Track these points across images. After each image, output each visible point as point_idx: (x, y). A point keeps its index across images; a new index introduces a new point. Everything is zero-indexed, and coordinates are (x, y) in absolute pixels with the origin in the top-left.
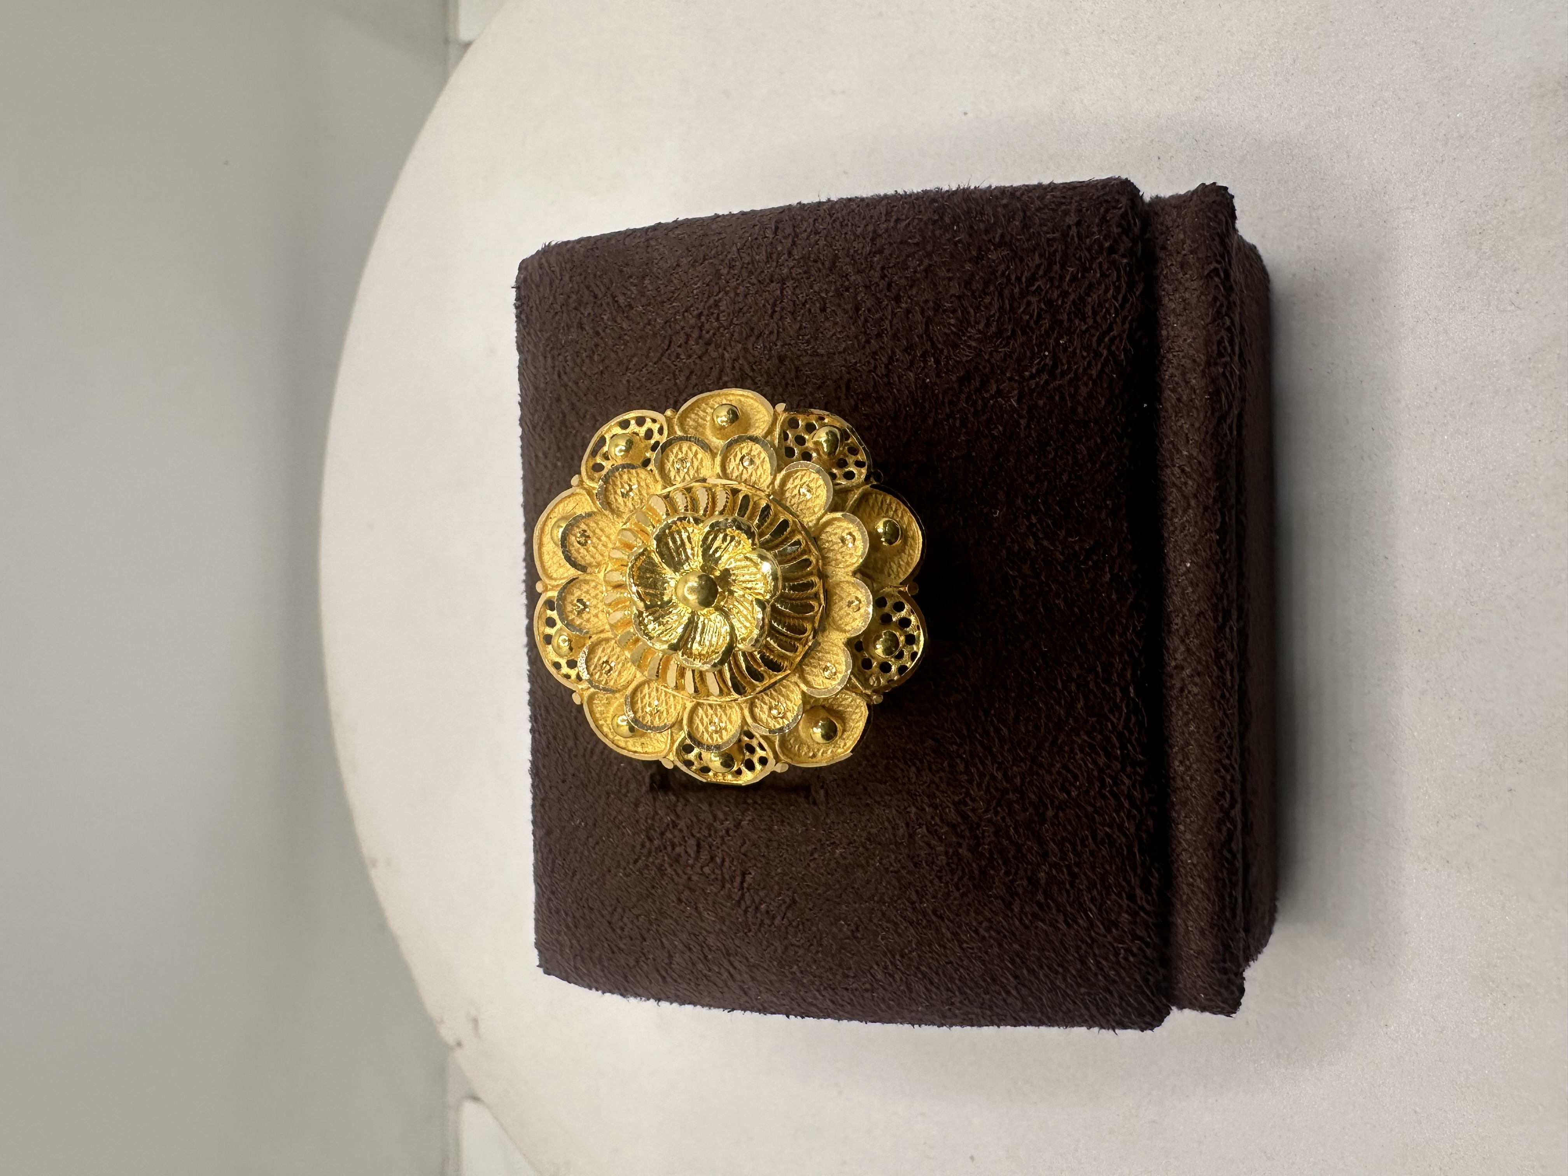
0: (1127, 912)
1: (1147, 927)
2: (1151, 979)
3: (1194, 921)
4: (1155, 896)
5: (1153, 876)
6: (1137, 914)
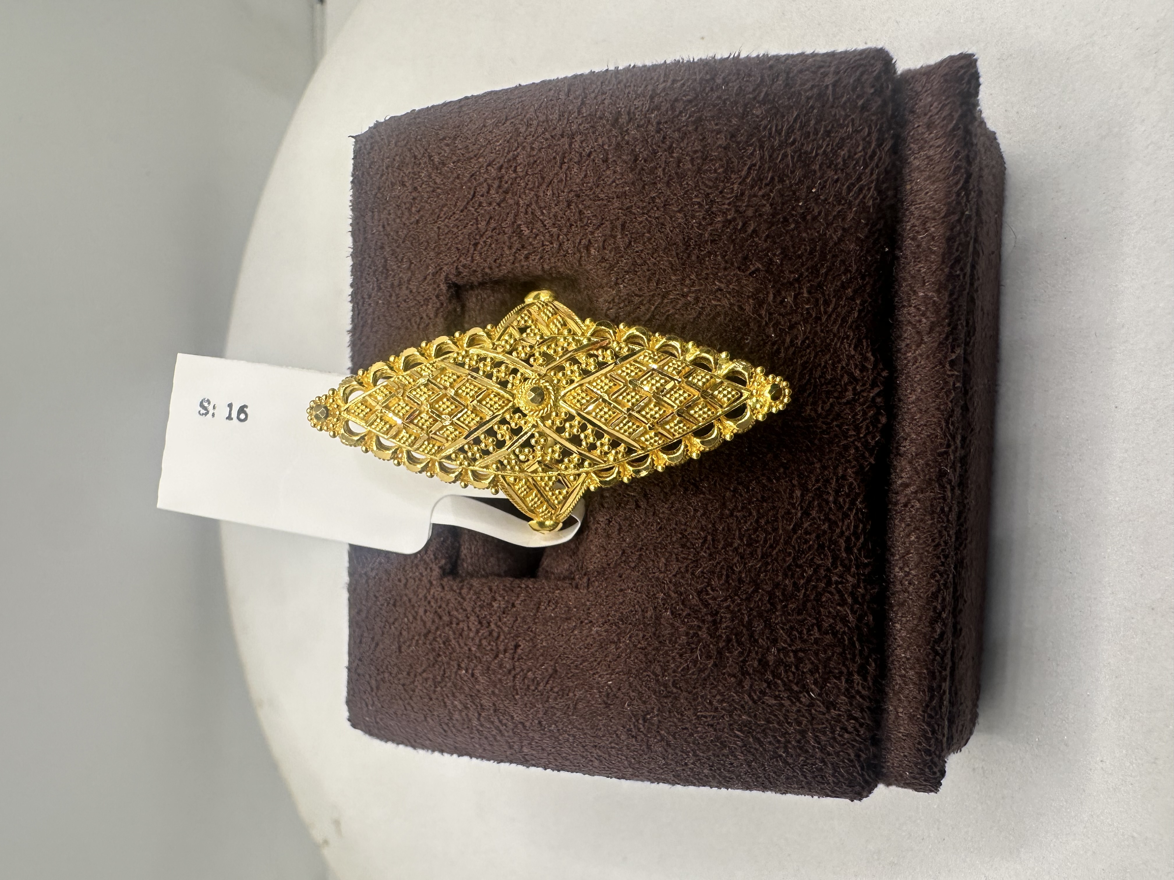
0: (846, 696)
1: (862, 710)
2: (864, 756)
3: (904, 708)
4: (870, 684)
5: (870, 665)
6: (853, 697)
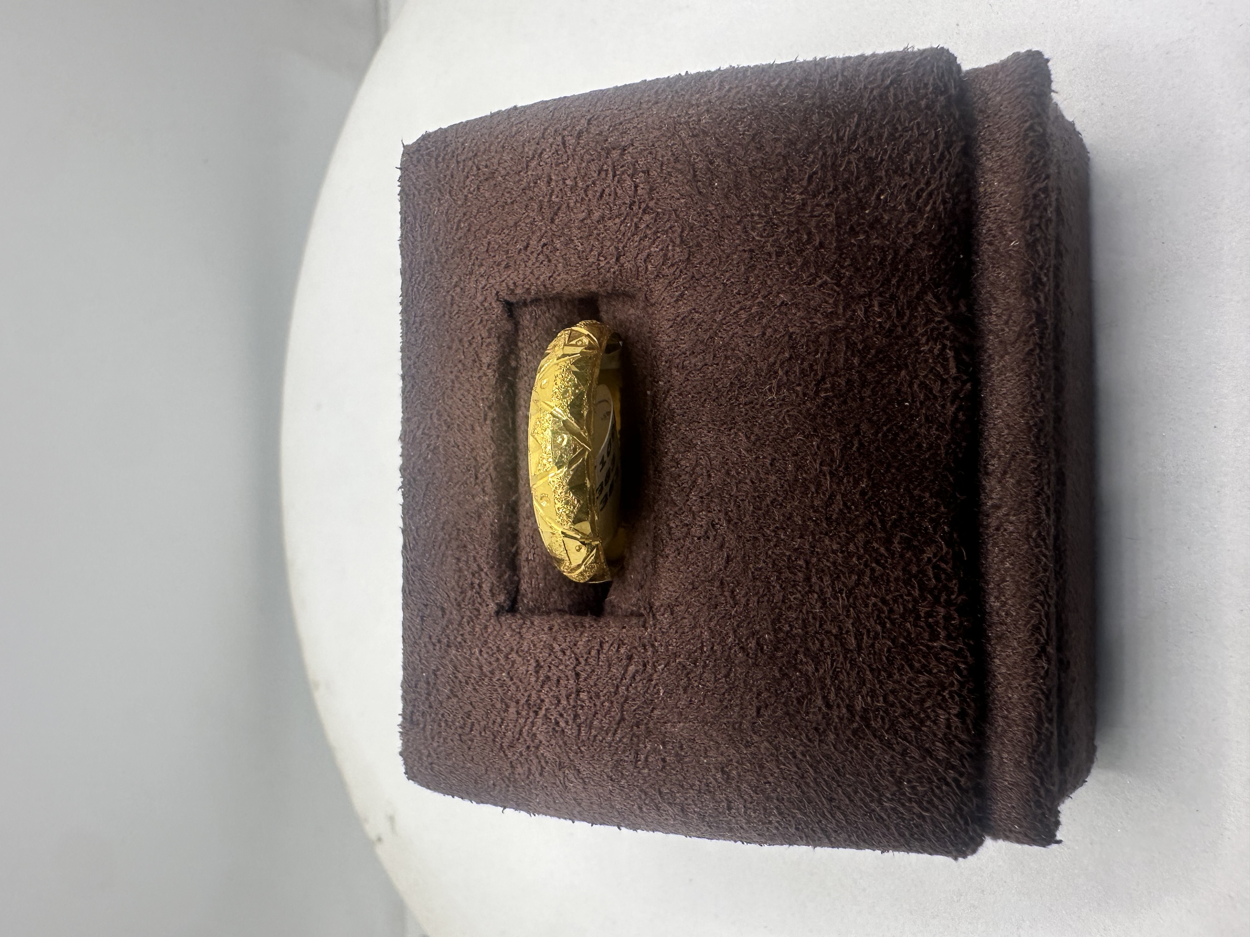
0: (943, 742)
1: (962, 757)
2: (966, 809)
4: (971, 728)
5: (969, 707)
6: (952, 743)
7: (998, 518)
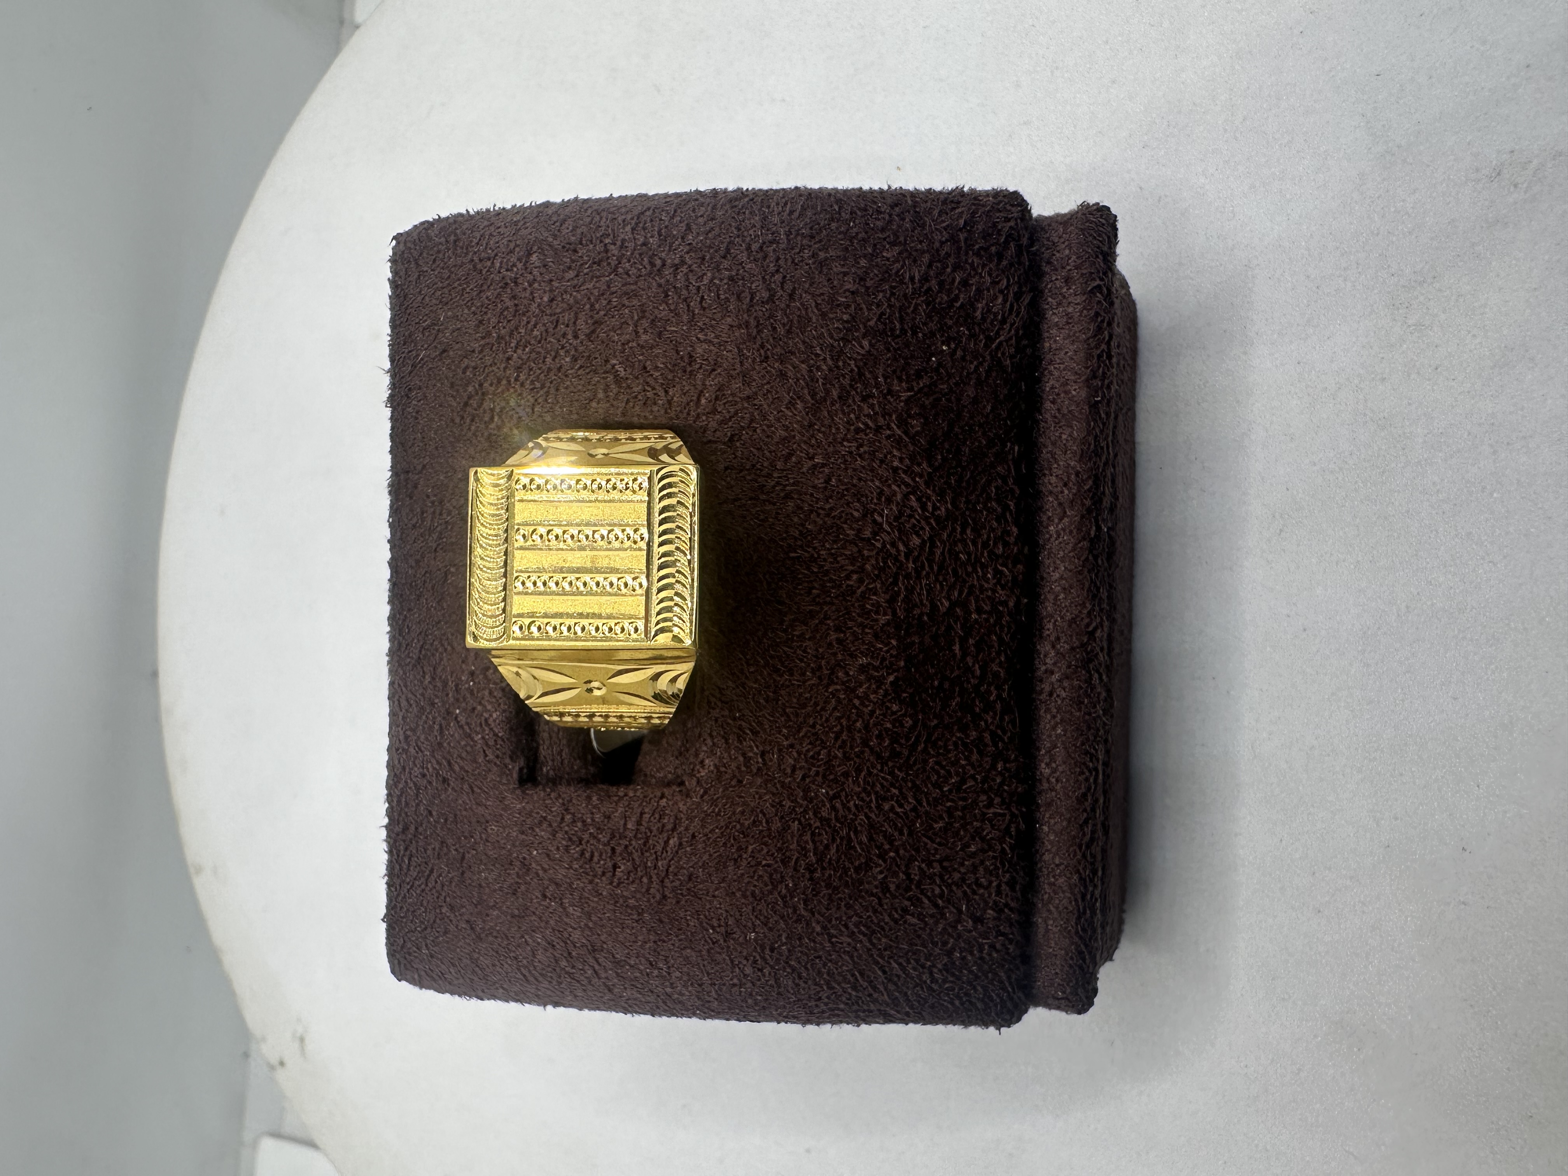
2: (1014, 976)
4: (1019, 895)
5: (1019, 874)
6: (1002, 910)
7: (1052, 684)
